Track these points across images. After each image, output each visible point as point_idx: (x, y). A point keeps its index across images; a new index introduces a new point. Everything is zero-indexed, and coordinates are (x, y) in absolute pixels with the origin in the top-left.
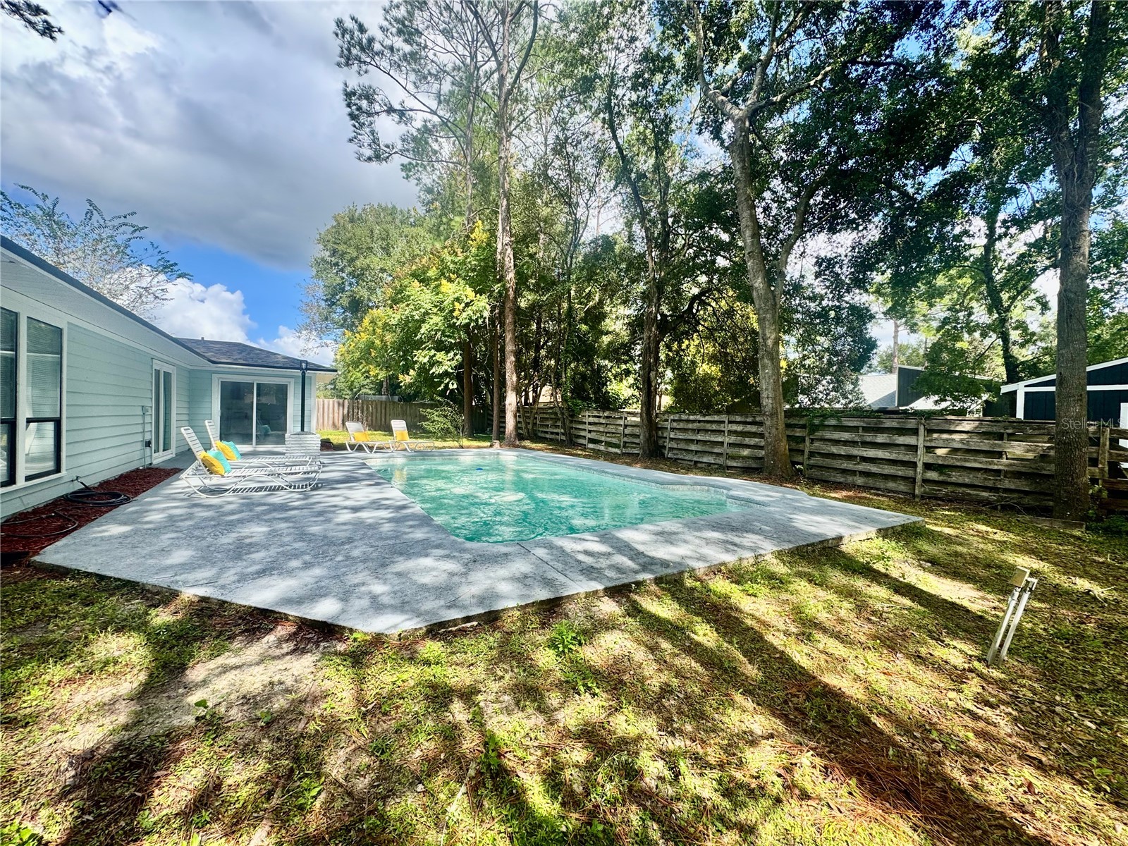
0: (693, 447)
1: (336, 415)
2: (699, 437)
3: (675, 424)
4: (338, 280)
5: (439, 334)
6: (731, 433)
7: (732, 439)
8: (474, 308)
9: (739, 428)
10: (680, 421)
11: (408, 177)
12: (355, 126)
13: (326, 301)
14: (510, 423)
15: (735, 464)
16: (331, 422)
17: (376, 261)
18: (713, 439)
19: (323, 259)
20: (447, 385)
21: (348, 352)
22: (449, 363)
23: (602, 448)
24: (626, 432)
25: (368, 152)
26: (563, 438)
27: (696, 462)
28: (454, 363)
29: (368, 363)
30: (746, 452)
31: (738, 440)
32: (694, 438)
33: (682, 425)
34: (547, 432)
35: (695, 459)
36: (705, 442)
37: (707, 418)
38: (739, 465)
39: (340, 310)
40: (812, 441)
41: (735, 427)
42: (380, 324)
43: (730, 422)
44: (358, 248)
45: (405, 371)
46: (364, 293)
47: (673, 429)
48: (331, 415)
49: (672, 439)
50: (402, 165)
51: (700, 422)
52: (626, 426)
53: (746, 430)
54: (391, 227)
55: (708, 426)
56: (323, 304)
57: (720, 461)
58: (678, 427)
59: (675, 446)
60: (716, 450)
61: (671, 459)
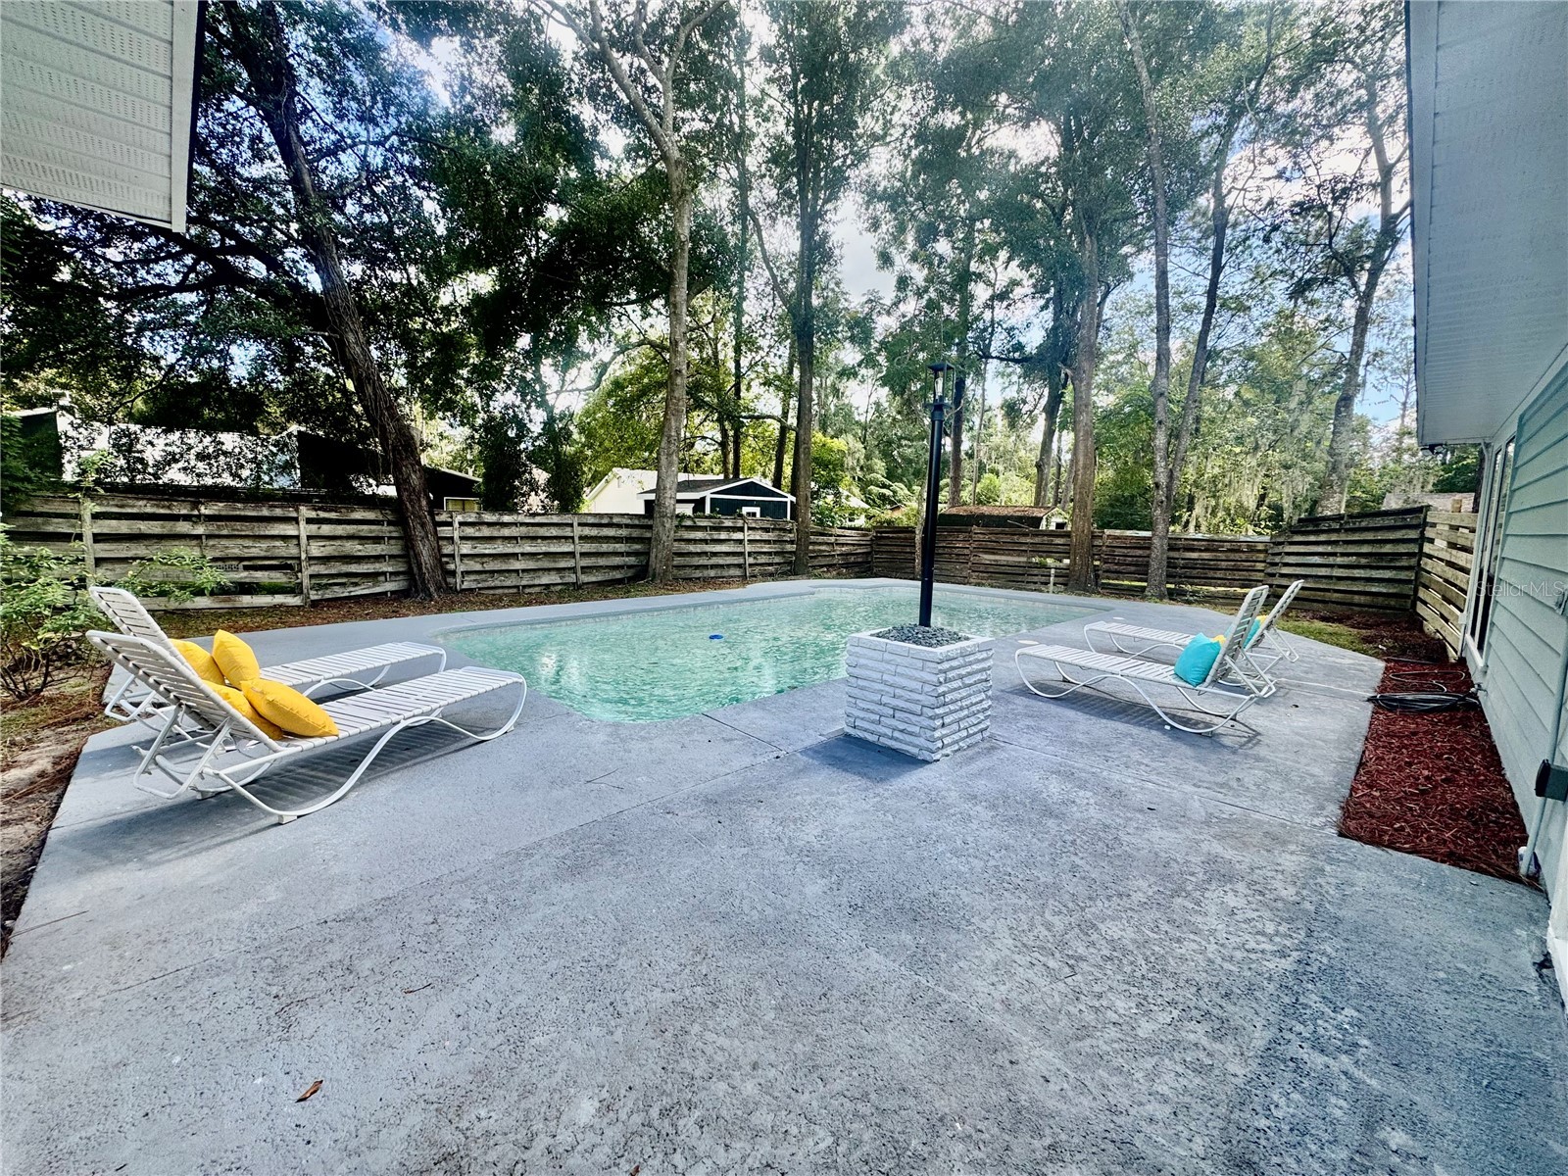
0: (517, 565)
2: (527, 548)
3: (470, 531)
10: (481, 524)
27: (524, 588)
32: (517, 550)
33: (486, 532)
35: (523, 582)
47: (464, 539)
49: (464, 557)
55: (543, 531)
57: (572, 578)
58: (477, 534)
59: (478, 567)
60: (562, 564)
61: (471, 590)
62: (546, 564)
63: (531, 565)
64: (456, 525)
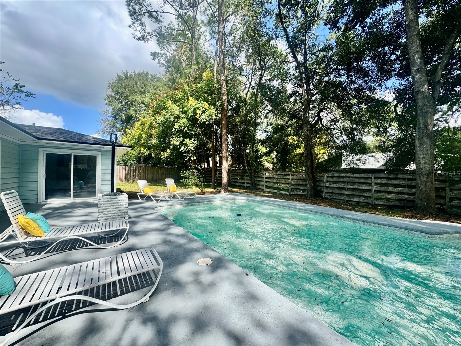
0: (345, 192)
1: (121, 174)
2: (350, 186)
3: (329, 179)
4: (120, 106)
5: (186, 129)
6: (377, 184)
7: (378, 188)
8: (208, 113)
9: (384, 181)
10: (333, 177)
11: (154, 59)
12: (132, 19)
13: (113, 117)
14: (225, 178)
15: (382, 203)
16: (118, 178)
17: (138, 98)
18: (361, 187)
19: (111, 96)
20: (190, 157)
21: (128, 140)
22: (192, 145)
23: (276, 191)
24: (293, 183)
25: (139, 35)
26: (250, 186)
27: (347, 201)
28: (194, 145)
29: (139, 147)
30: (390, 196)
31: (383, 188)
32: (345, 187)
33: (335, 179)
34: (237, 182)
35: (347, 199)
36: (353, 190)
37: (355, 175)
38: (385, 203)
39: (120, 122)
40: (451, 190)
41: (379, 181)
42: (147, 125)
43: (375, 178)
44: (130, 91)
45: (164, 150)
46: (133, 113)
47: (327, 181)
48: (119, 174)
49: (327, 187)
50: (151, 53)
51: (349, 177)
52: (292, 179)
53: (389, 182)
54: (146, 82)
55: (357, 180)
56: (111, 119)
57: (369, 201)
58: (332, 180)
59: (331, 191)
60: (365, 194)
61: (327, 198)
62: (357, 193)
63: (350, 193)
64: (325, 177)
